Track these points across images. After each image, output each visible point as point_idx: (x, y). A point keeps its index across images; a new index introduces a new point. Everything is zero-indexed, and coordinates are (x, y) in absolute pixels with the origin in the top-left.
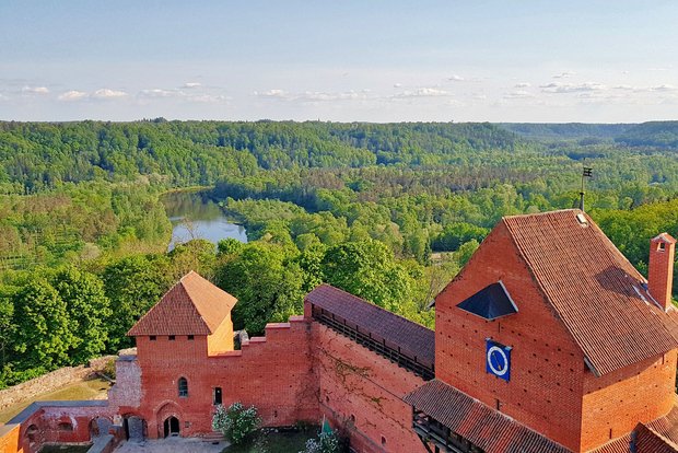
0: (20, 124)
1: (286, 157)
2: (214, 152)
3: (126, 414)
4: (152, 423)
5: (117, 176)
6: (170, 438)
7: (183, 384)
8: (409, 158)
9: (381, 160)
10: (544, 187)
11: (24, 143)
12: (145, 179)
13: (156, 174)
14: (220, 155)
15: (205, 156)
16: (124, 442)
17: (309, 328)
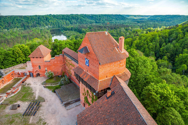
0: (23, 16)
1: (76, 22)
2: (61, 21)
3: (30, 72)
4: (34, 74)
5: (42, 26)
6: (38, 77)
7: (40, 67)
8: (102, 22)
9: (96, 22)
10: (131, 28)
11: (24, 20)
12: (47, 27)
13: (49, 26)
14: (62, 21)
15: (59, 22)
16: (29, 78)
17: (63, 56)
